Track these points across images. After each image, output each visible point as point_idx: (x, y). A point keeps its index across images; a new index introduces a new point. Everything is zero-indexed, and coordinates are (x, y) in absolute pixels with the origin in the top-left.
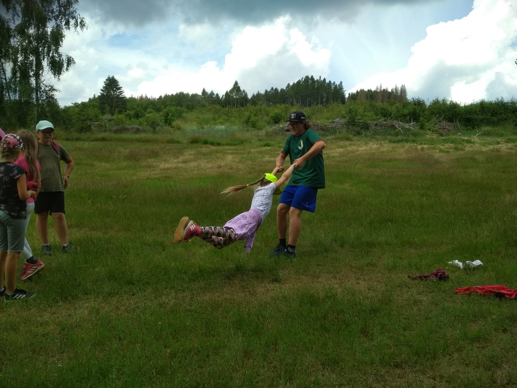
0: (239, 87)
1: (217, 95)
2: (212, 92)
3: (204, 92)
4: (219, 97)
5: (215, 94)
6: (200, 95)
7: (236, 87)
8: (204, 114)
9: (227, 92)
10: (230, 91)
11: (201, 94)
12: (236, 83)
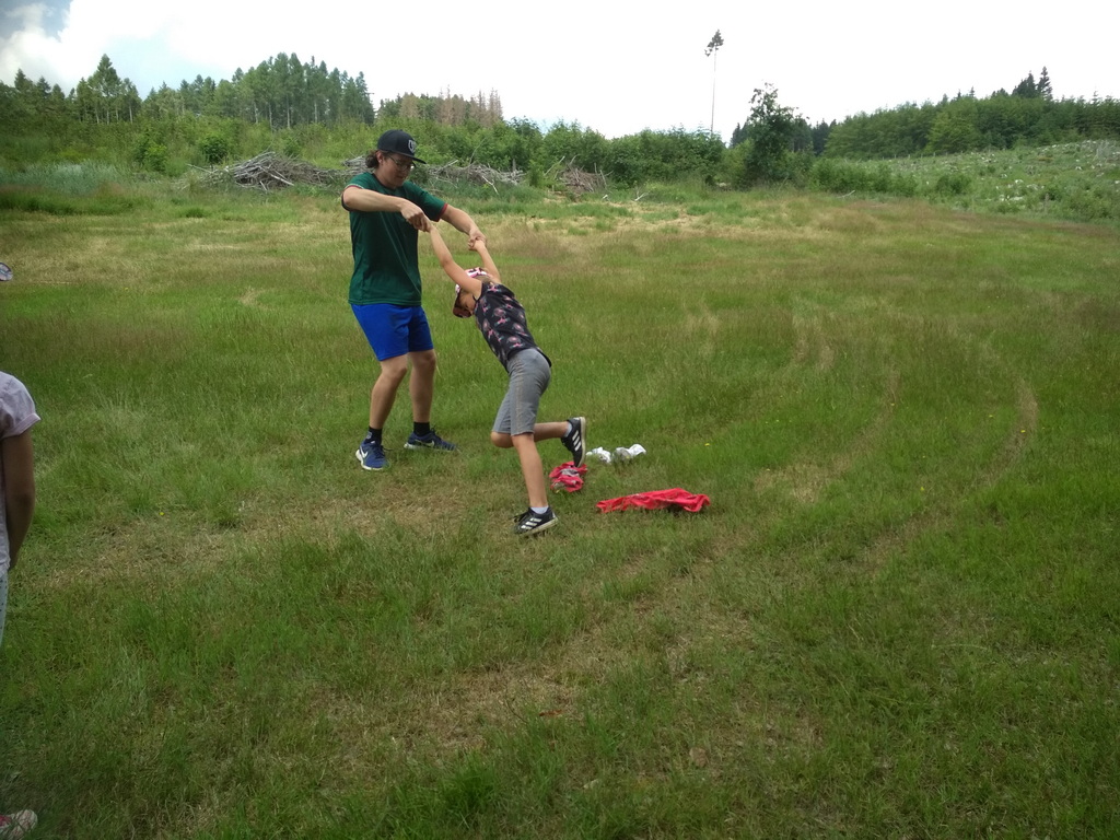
0: (113, 72)
1: (57, 88)
2: (42, 80)
3: (21, 78)
4: (63, 95)
5: (52, 85)
6: (11, 89)
7: (106, 72)
8: (23, 135)
9: (83, 82)
10: (90, 80)
11: (13, 86)
12: (105, 62)
